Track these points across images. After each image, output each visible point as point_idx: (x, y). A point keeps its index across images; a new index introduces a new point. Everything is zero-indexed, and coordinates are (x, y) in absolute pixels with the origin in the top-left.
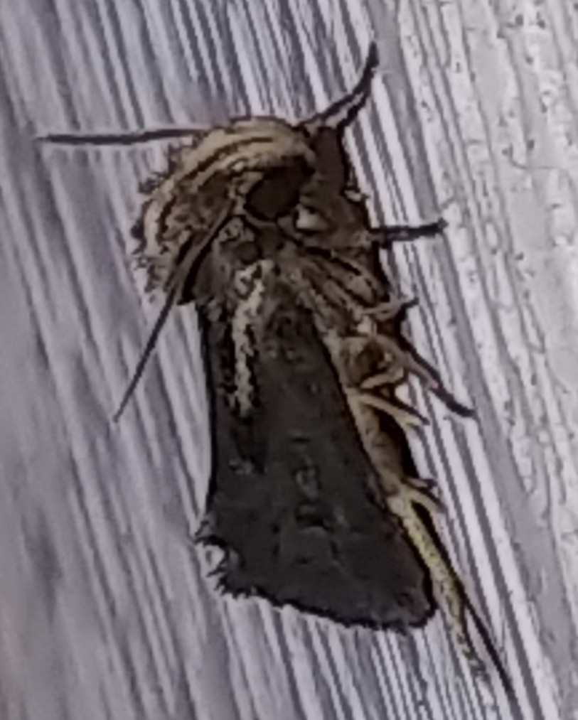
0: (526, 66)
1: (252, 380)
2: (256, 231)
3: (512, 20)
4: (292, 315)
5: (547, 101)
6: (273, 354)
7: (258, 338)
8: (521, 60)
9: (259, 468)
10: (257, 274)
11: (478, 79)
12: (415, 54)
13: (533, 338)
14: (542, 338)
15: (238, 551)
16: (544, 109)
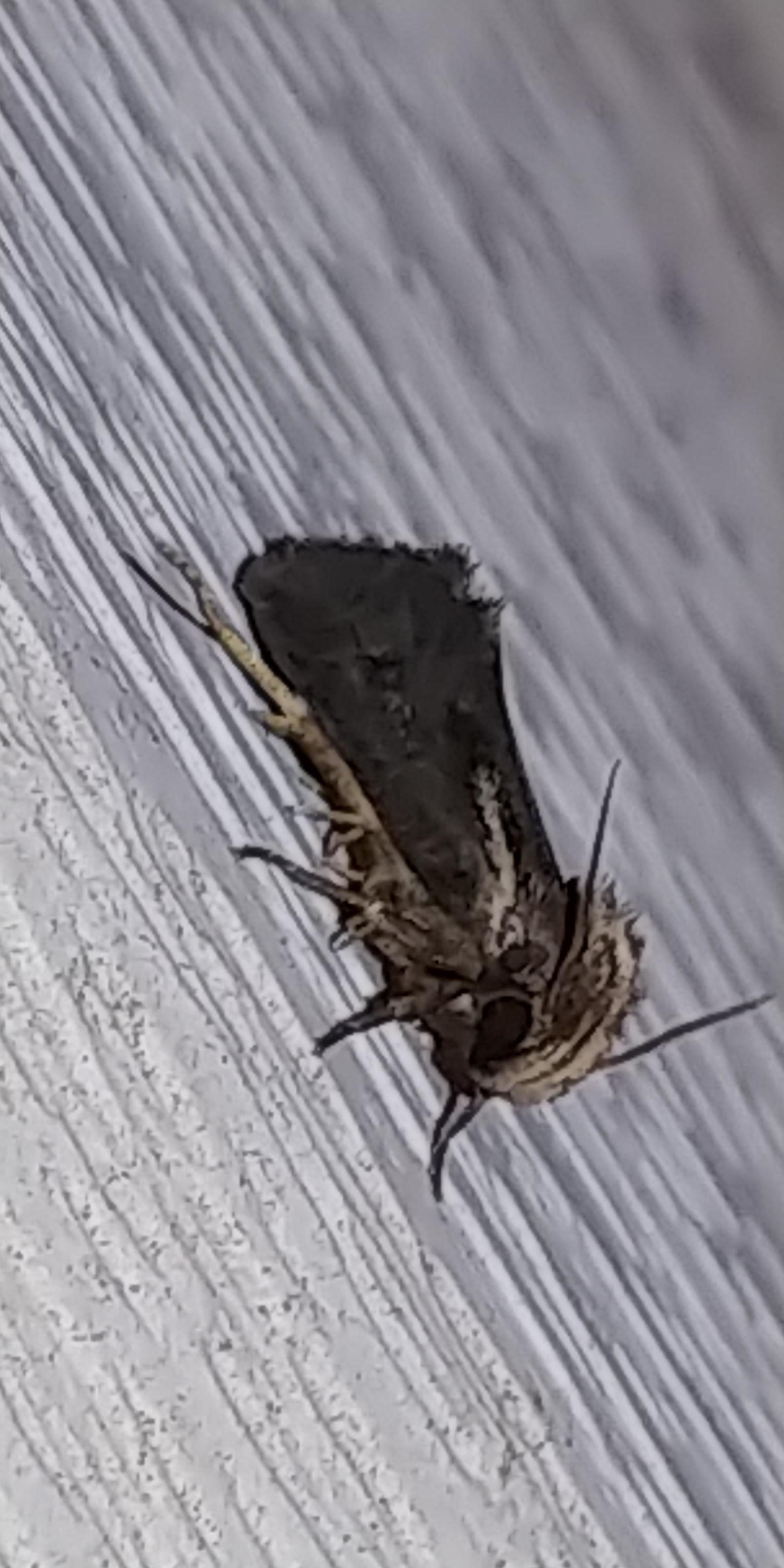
0: (269, 1264)
1: (480, 810)
2: (513, 983)
3: (295, 1304)
4: (456, 900)
5: (237, 1234)
6: (464, 851)
7: (484, 867)
8: (277, 1266)
9: (452, 708)
10: (501, 937)
11: (316, 1223)
12: (391, 1217)
13: (190, 976)
14: (182, 981)
15: (454, 600)
16: (238, 1225)
